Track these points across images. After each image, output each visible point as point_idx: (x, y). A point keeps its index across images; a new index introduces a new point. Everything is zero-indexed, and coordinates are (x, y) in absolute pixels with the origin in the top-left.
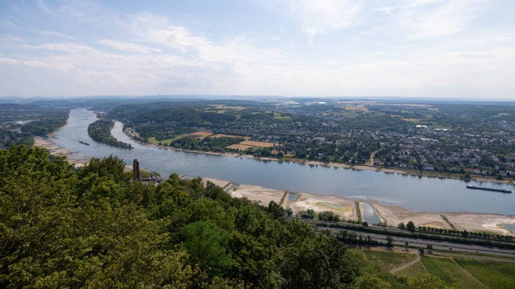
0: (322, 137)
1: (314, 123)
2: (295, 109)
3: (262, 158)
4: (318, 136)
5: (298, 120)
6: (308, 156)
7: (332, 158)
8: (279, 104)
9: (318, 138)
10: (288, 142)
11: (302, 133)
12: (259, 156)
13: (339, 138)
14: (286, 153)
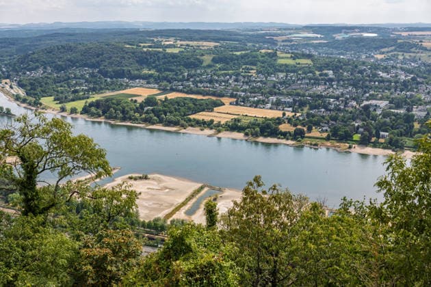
0: (381, 99)
1: (361, 72)
2: (316, 47)
3: (261, 139)
4: (373, 97)
5: (327, 66)
6: (357, 137)
7: (408, 141)
8: (284, 38)
9: (374, 102)
10: (311, 108)
11: (338, 92)
12: (256, 135)
13: (419, 102)
14: (310, 130)
